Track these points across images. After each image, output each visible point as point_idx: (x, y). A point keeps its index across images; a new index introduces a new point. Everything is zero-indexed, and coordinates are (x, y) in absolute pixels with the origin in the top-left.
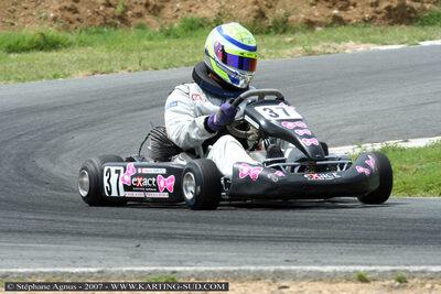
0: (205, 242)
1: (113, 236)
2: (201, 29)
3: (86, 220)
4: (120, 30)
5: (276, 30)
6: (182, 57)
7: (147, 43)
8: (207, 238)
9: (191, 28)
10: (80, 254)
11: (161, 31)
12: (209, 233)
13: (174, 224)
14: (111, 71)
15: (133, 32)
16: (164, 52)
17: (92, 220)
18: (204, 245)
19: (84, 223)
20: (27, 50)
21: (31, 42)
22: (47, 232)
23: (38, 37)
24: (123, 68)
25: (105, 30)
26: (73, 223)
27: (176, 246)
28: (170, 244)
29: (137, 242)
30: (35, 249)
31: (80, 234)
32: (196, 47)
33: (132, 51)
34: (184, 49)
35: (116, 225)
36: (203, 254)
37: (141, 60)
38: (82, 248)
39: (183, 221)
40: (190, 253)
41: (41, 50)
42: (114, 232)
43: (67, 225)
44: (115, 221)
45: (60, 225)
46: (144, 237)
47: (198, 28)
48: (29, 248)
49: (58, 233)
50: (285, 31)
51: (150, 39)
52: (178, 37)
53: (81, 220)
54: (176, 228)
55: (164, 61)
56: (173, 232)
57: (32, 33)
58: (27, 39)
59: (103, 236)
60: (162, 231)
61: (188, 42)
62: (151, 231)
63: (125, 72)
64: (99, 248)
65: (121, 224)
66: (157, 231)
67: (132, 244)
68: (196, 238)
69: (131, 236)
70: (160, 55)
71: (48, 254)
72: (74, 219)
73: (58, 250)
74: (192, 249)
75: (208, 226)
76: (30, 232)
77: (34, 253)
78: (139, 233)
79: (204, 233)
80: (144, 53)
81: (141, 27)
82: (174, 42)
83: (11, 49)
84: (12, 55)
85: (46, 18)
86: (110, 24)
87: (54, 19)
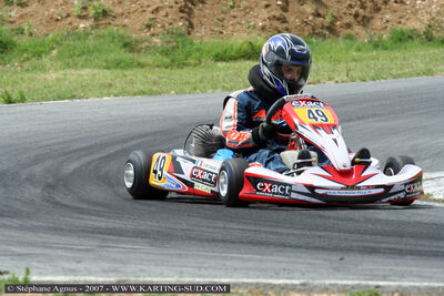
0: (409, 257)
1: (316, 248)
2: (410, 41)
3: (290, 231)
4: (329, 41)
6: (390, 69)
7: (354, 54)
8: (412, 253)
9: (400, 40)
10: (283, 266)
11: (370, 42)
12: (413, 248)
13: (379, 238)
14: (319, 82)
15: (341, 43)
16: (372, 63)
17: (296, 232)
18: (409, 260)
19: (288, 235)
20: (234, 59)
21: (239, 51)
22: (250, 242)
23: (245, 46)
24: (330, 79)
25: (314, 40)
26: (277, 233)
27: (380, 260)
28: (374, 258)
29: (340, 255)
30: (238, 259)
31: (284, 245)
32: (404, 59)
33: (339, 62)
34: (392, 60)
35: (320, 237)
36: (405, 269)
37: (349, 70)
38: (286, 259)
39: (388, 236)
40: (395, 268)
41: (249, 59)
42: (317, 244)
43: (272, 236)
44: (318, 233)
45: (263, 235)
46: (349, 250)
47: (406, 41)
48: (232, 258)
49: (261, 243)
51: (359, 50)
52: (386, 49)
53: (284, 231)
54: (380, 242)
55: (372, 73)
56: (377, 245)
57: (240, 41)
58: (235, 47)
59: (307, 248)
60: (366, 244)
61: (397, 53)
62: (355, 244)
63: (332, 83)
64: (303, 260)
65: (324, 237)
66: (361, 244)
67: (335, 257)
68: (401, 253)
69: (336, 249)
70: (367, 66)
71: (251, 264)
72: (279, 230)
73: (261, 261)
74: (396, 265)
75: (412, 241)
76: (233, 242)
77: (237, 264)
78: (343, 245)
79: (408, 247)
80: (352, 64)
81: (349, 37)
82: (383, 54)
83: (219, 58)
84: (219, 64)
85: (254, 27)
86: (319, 35)
87: (263, 28)
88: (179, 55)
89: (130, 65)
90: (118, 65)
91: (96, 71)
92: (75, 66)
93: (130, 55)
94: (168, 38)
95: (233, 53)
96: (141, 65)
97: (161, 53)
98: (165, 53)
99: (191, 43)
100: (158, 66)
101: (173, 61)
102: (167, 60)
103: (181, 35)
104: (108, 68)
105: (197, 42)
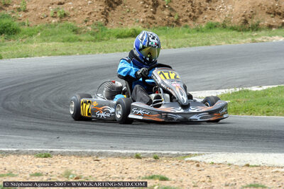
5: (253, 29)
7: (186, 34)
9: (210, 28)
11: (195, 29)
15: (181, 29)
20: (126, 37)
21: (129, 33)
23: (131, 31)
25: (168, 28)
41: (133, 37)
47: (214, 28)
50: (257, 30)
51: (189, 32)
52: (203, 32)
61: (207, 34)
81: (186, 27)
82: (200, 34)
83: (119, 37)
84: (119, 40)
85: (138, 21)
86: (171, 25)
87: (143, 22)
88: (99, 35)
89: (74, 41)
90: (69, 40)
91: (57, 43)
92: (48, 41)
93: (75, 35)
94: (95, 27)
95: (126, 34)
96: (80, 40)
97: (91, 34)
98: (93, 34)
99: (106, 29)
100: (89, 41)
101: (96, 38)
102: (93, 38)
103: (102, 25)
104: (63, 42)
105: (109, 29)
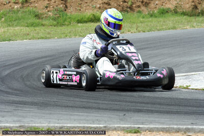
1: (114, 110)
2: (167, 14)
3: (103, 102)
4: (130, 14)
5: (202, 14)
6: (157, 26)
7: (141, 19)
8: (157, 112)
9: (163, 13)
10: (97, 118)
11: (149, 14)
12: (159, 109)
13: (143, 105)
15: (136, 14)
16: (149, 24)
17: (106, 102)
18: (155, 115)
20: (86, 22)
22: (84, 107)
23: (91, 16)
24: (129, 31)
25: (123, 13)
26: (97, 103)
27: (142, 115)
28: (140, 114)
29: (125, 113)
30: (77, 115)
31: (99, 109)
33: (134, 23)
34: (158, 23)
35: (116, 104)
36: (154, 119)
37: (138, 27)
38: (99, 115)
39: (148, 104)
40: (148, 119)
41: (93, 22)
42: (114, 108)
45: (91, 104)
46: (128, 111)
47: (165, 13)
48: (75, 115)
49: (89, 108)
51: (143, 17)
52: (156, 17)
53: (101, 102)
54: (144, 107)
55: (148, 28)
56: (142, 108)
57: (89, 14)
58: (87, 17)
59: (110, 110)
60: (137, 108)
61: (161, 19)
62: (132, 108)
63: (129, 33)
64: (107, 115)
65: (119, 104)
66: (135, 108)
67: (121, 114)
68: (152, 112)
69: (123, 110)
70: (147, 25)
71: (82, 118)
72: (98, 101)
73: (87, 116)
74: (149, 117)
75: (159, 106)
76: (76, 107)
77: (76, 117)
78: (126, 109)
79: (156, 109)
80: (140, 25)
81: (139, 12)
82: (154, 19)
83: (79, 22)
85: (95, 7)
86: (125, 11)
87: (99, 8)
95: (86, 19)
96: (43, 25)
99: (66, 15)
100: (51, 26)
101: (58, 23)
102: (55, 23)
